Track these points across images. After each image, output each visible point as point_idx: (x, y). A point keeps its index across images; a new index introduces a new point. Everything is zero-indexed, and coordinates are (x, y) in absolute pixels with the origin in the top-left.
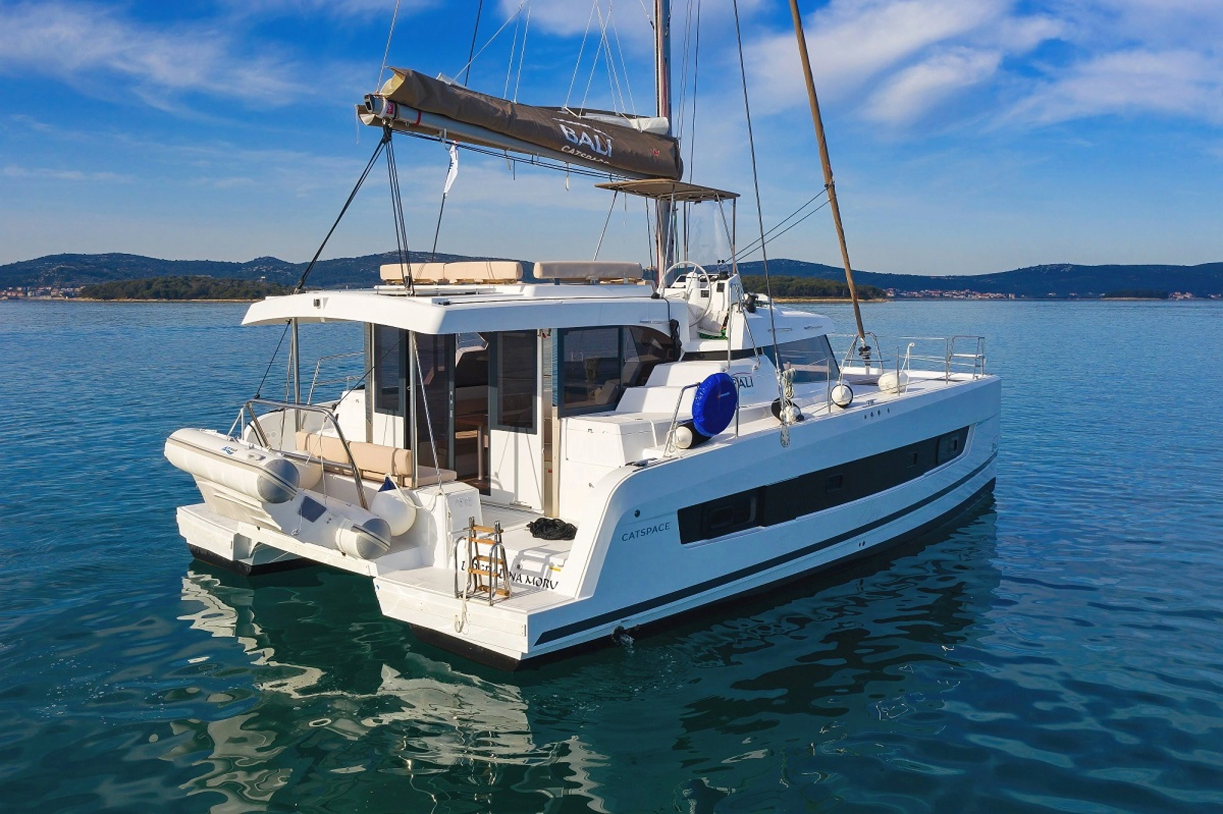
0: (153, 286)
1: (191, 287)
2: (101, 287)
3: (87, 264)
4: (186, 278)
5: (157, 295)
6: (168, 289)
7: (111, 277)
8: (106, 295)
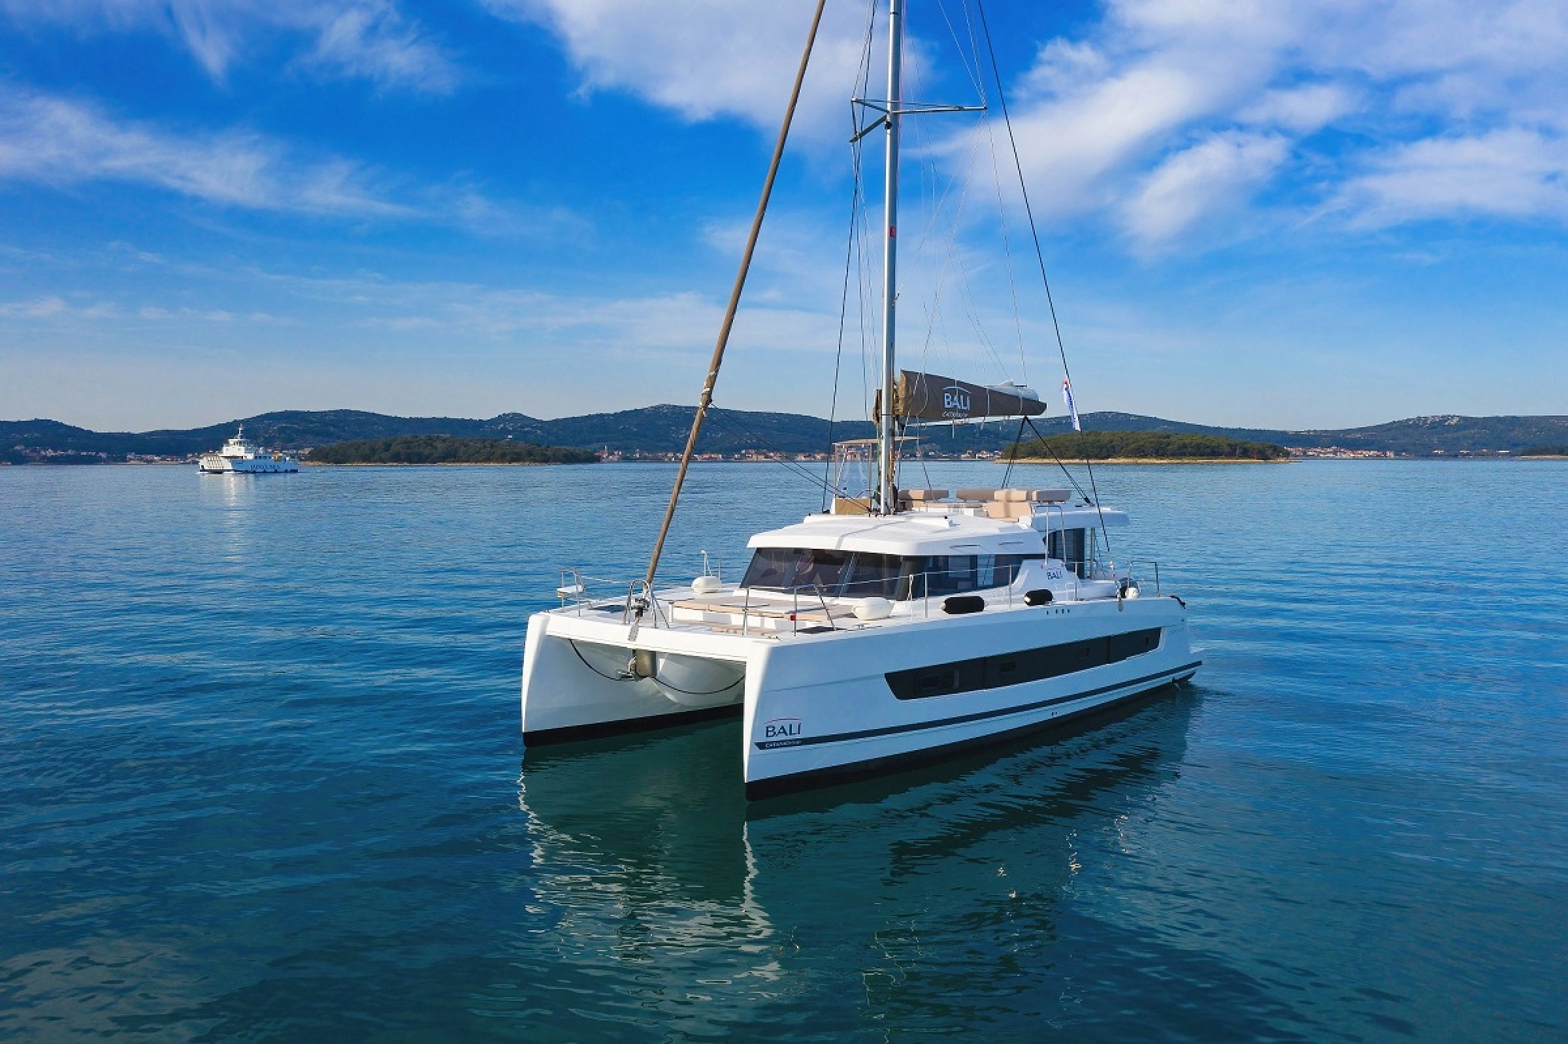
0: (392, 447)
1: (436, 448)
2: (331, 449)
3: (312, 422)
4: (430, 438)
5: (397, 458)
6: (409, 451)
7: (339, 438)
8: (338, 458)
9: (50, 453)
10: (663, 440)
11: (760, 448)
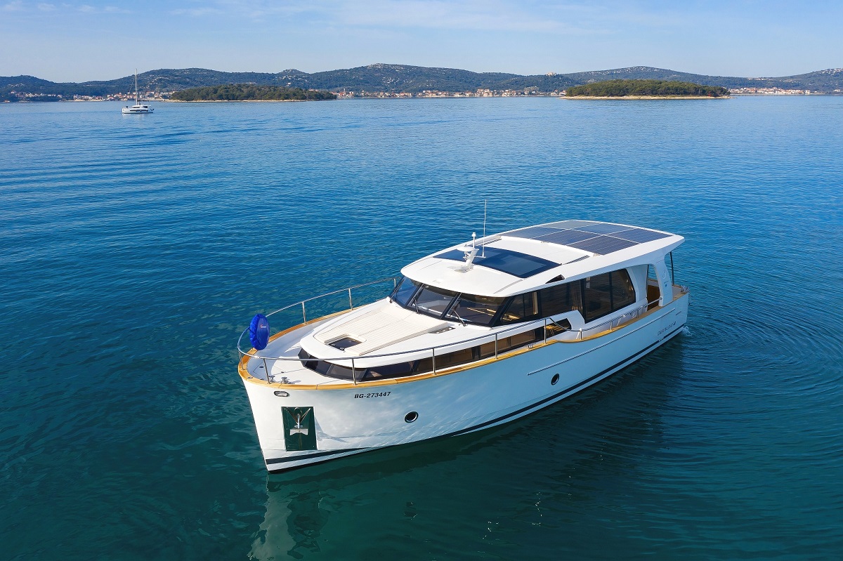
0: (219, 91)
1: (243, 91)
2: (185, 92)
3: (177, 76)
4: (240, 85)
5: (221, 97)
6: (228, 93)
7: (192, 85)
8: (188, 97)
9: (31, 95)
10: (378, 85)
11: (433, 89)
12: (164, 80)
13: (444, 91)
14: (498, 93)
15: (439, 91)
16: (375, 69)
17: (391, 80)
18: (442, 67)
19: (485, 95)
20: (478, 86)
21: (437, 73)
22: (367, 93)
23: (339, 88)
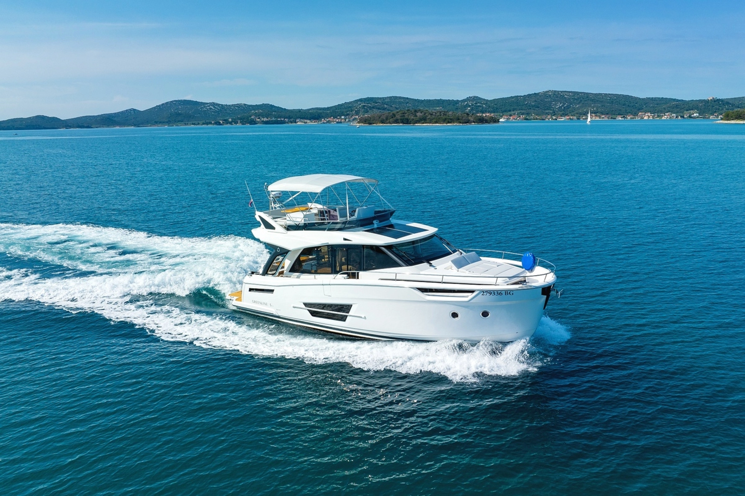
9: (265, 119)
10: (548, 109)
11: (597, 113)
12: (367, 106)
13: (607, 114)
14: (658, 116)
15: (603, 114)
16: (546, 94)
17: (559, 105)
18: (607, 93)
19: (646, 118)
20: (640, 110)
21: (603, 98)
22: (537, 117)
23: (512, 112)
